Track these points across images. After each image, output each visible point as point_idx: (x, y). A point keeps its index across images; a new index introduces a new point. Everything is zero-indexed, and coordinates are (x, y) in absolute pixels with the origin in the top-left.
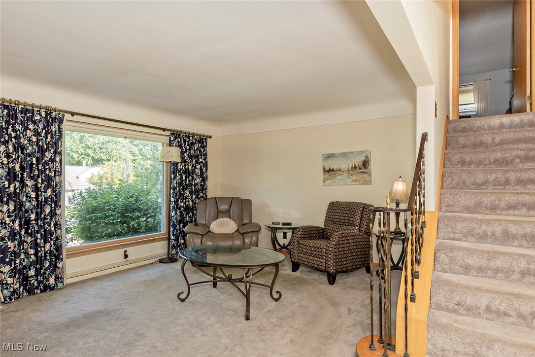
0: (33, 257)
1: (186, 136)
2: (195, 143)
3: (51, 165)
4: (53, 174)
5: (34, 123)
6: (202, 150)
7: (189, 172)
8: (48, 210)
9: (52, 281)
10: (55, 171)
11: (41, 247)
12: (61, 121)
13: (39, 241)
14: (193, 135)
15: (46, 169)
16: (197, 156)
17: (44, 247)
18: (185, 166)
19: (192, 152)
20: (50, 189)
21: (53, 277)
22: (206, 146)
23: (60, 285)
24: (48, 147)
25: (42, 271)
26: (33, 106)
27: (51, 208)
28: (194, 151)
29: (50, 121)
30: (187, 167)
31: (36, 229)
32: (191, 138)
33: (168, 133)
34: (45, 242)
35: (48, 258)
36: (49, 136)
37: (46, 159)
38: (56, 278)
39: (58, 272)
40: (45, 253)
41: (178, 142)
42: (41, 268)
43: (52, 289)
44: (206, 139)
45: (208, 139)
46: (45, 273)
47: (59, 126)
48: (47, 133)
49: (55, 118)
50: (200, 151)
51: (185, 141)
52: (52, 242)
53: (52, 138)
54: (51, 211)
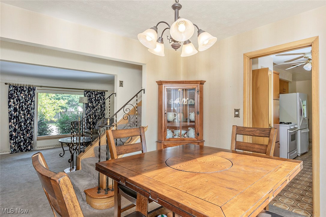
0: (22, 138)
1: (93, 91)
2: (98, 94)
3: (30, 106)
5: (24, 91)
6: (102, 97)
7: (94, 107)
8: (28, 122)
9: (29, 148)
10: (31, 108)
11: (25, 135)
12: (34, 90)
13: (25, 133)
15: (28, 107)
16: (99, 100)
17: (27, 135)
18: (92, 105)
19: (97, 98)
20: (29, 115)
21: (30, 146)
22: (104, 95)
23: (32, 149)
24: (29, 99)
25: (26, 144)
26: (24, 85)
27: (29, 121)
28: (98, 98)
29: (30, 90)
30: (93, 105)
31: (24, 128)
32: (96, 92)
33: (83, 91)
34: (27, 133)
35: (28, 139)
36: (29, 95)
37: (28, 104)
38: (31, 147)
39: (32, 144)
40: (27, 137)
41: (89, 94)
42: (25, 143)
43: (29, 151)
44: (104, 92)
45: (106, 92)
46: (26, 145)
47: (33, 92)
48: (29, 94)
49: (32, 89)
50: (101, 98)
51: (92, 94)
52: (30, 134)
53: (31, 96)
54: (29, 122)
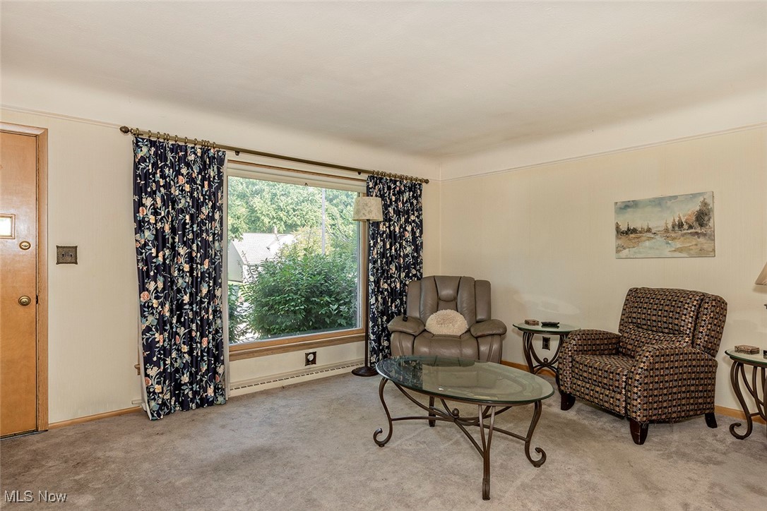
0: (186, 355)
1: (391, 180)
2: (404, 192)
3: (208, 225)
4: (211, 239)
5: (188, 165)
6: (415, 202)
7: (395, 236)
8: (205, 290)
9: (210, 392)
10: (214, 234)
11: (196, 343)
12: (221, 162)
13: (194, 334)
14: (402, 178)
15: (202, 231)
16: (407, 212)
17: (201, 343)
18: (389, 227)
19: (400, 205)
20: (207, 260)
21: (212, 387)
22: (420, 196)
23: (220, 399)
24: (205, 199)
25: (199, 377)
26: (186, 141)
27: (209, 286)
28: (403, 204)
29: (208, 162)
30: (392, 228)
31: (191, 316)
32: (398, 183)
33: (364, 176)
34: (202, 336)
35: (205, 358)
36: (206, 183)
37: (203, 217)
38: (216, 389)
39: (218, 379)
40: (202, 352)
41: (379, 190)
42: (197, 373)
43: (211, 404)
44: (420, 185)
45: (424, 184)
46: (201, 380)
47: (219, 169)
48: (203, 179)
49: (214, 158)
50: (412, 204)
51: (389, 188)
52: (211, 336)
53: (210, 186)
54: (209, 291)
